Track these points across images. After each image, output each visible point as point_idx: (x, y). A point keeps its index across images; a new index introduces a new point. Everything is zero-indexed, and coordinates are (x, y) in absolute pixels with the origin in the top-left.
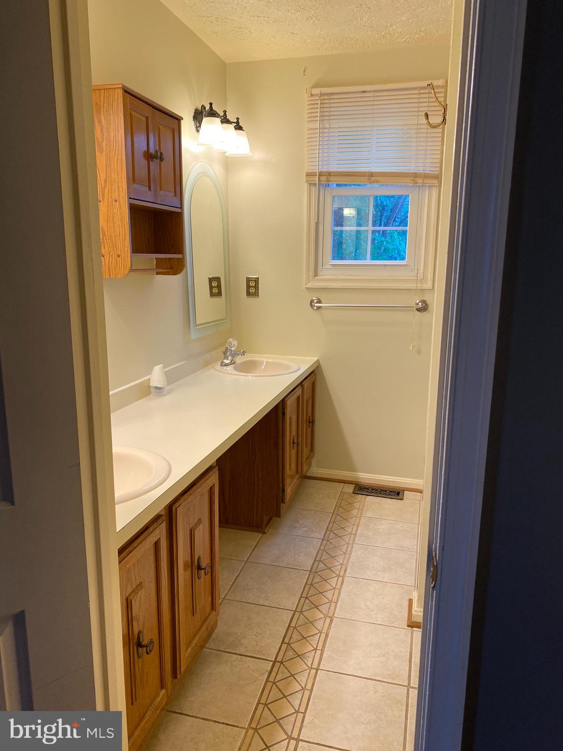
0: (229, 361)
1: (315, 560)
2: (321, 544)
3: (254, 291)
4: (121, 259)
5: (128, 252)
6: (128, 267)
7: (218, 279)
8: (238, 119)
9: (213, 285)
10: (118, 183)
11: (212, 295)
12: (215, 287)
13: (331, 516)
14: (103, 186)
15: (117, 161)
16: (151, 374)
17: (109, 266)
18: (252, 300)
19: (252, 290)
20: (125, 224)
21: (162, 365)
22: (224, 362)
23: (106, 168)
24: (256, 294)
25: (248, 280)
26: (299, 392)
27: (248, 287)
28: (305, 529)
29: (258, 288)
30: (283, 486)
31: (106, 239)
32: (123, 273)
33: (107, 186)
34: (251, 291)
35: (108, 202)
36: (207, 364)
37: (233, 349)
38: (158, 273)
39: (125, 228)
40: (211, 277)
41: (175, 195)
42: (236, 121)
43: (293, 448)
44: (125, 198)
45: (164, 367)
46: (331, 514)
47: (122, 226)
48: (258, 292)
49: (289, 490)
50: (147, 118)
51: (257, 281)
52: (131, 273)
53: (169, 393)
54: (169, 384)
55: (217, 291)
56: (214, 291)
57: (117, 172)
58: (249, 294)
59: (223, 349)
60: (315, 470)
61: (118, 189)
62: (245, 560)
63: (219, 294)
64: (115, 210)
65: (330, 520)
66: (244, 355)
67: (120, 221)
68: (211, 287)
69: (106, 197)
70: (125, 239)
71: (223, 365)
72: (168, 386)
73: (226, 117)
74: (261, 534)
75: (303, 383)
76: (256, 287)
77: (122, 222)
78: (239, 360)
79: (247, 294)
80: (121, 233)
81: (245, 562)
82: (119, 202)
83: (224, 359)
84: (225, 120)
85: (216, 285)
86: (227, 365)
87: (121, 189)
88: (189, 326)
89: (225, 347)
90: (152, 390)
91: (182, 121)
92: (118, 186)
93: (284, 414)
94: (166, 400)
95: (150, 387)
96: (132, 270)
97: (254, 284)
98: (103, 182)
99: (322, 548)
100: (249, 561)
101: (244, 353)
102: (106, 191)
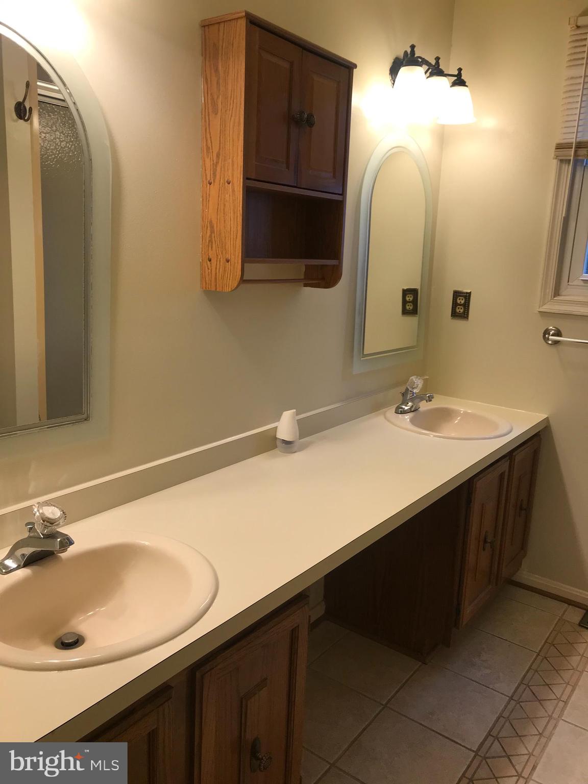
0: (406, 408)
1: (489, 734)
2: (506, 707)
3: (462, 311)
4: (231, 265)
5: (238, 256)
6: (237, 277)
7: (414, 292)
8: (460, 70)
9: (407, 299)
10: (233, 157)
11: (405, 312)
12: (409, 302)
13: (534, 657)
14: (215, 162)
15: (234, 126)
16: (279, 421)
17: (216, 274)
18: (460, 323)
19: (460, 310)
20: (237, 217)
21: (295, 410)
22: (402, 408)
23: (220, 137)
24: (465, 316)
25: (457, 294)
26: (504, 466)
27: (455, 304)
28: (488, 671)
29: (469, 306)
30: (459, 604)
31: (214, 237)
32: (231, 285)
33: (220, 162)
34: (458, 310)
35: (220, 184)
36: (377, 408)
37: (415, 391)
38: (306, 285)
39: (237, 221)
40: (405, 288)
41: (334, 177)
42: (456, 73)
43: (484, 549)
44: (240, 178)
45: (297, 414)
46: (536, 654)
47: (234, 219)
48: (468, 313)
49: (468, 610)
50: (292, 64)
51: (467, 296)
52: (242, 286)
53: (302, 448)
54: (302, 436)
55: (411, 308)
56: (408, 307)
57: (233, 141)
58: (454, 314)
59: (403, 390)
60: (526, 575)
61: (233, 165)
62: (384, 703)
63: (414, 312)
64: (227, 196)
65: (531, 666)
66: (430, 401)
67: (232, 212)
68: (404, 302)
69: (218, 177)
70: (236, 238)
71: (400, 411)
72: (300, 439)
73: (439, 66)
74: (420, 663)
75: (514, 454)
76: (466, 305)
77: (234, 213)
78: (424, 406)
79: (452, 314)
80: (232, 229)
81: (382, 707)
82: (233, 184)
83: (402, 404)
84: (436, 70)
85: (411, 299)
86: (404, 412)
87: (235, 166)
88: (352, 357)
89: (405, 388)
90: (279, 443)
91: (354, 70)
92: (233, 161)
93: (469, 501)
94: (298, 458)
95: (275, 438)
96: (243, 281)
97: (463, 302)
98: (216, 155)
99: (506, 714)
100: (388, 705)
101: (430, 399)
102: (218, 169)
